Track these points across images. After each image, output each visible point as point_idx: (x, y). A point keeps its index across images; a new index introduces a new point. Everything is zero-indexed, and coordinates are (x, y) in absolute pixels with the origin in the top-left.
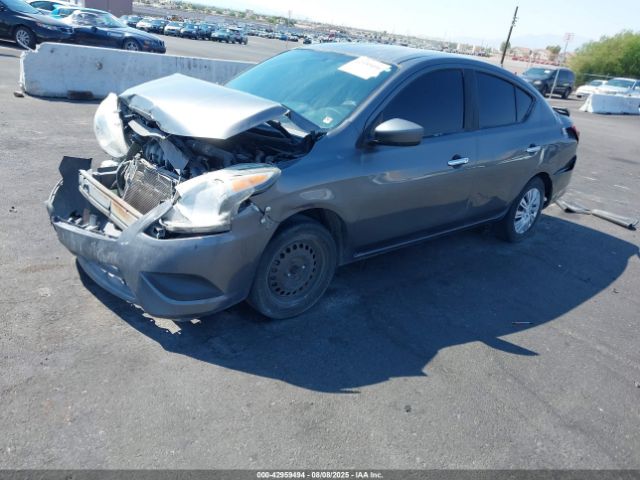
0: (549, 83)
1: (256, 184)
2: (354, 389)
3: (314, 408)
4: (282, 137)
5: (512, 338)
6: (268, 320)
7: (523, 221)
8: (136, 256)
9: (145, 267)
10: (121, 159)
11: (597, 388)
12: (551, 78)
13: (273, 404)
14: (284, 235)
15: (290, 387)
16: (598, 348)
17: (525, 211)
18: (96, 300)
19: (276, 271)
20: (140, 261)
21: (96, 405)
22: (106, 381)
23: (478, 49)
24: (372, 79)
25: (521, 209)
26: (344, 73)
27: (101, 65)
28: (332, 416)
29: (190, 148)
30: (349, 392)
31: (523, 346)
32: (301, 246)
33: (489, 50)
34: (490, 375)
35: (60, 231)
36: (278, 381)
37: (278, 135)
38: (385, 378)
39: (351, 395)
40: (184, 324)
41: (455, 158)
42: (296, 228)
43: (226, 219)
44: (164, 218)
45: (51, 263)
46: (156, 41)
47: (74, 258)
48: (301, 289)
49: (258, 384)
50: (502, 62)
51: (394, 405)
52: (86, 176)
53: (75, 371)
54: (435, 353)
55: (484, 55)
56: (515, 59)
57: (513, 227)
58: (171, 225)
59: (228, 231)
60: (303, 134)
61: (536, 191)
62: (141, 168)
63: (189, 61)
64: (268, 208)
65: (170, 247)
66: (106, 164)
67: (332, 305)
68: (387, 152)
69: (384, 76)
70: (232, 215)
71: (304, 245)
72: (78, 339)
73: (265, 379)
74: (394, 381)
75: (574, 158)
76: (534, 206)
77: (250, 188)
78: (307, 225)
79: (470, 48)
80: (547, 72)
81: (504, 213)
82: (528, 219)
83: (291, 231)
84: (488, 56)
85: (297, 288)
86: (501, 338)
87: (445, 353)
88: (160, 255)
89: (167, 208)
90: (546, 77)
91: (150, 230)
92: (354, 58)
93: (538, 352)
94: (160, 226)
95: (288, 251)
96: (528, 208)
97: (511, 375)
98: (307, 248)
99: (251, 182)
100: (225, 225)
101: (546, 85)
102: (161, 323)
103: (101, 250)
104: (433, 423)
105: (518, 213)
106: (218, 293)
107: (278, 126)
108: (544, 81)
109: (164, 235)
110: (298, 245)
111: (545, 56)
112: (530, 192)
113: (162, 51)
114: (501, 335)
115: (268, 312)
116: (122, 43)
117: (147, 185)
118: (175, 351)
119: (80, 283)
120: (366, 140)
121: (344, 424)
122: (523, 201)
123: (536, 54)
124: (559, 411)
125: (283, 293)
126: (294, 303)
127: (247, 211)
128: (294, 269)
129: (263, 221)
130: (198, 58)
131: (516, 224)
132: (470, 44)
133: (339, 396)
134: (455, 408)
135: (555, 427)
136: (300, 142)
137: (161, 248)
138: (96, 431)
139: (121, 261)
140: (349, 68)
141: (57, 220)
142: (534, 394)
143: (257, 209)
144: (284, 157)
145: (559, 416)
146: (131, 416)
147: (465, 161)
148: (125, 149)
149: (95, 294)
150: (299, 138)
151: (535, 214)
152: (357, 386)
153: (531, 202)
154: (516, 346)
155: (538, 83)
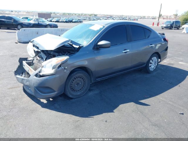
0: (172, 25)
1: (62, 61)
2: (92, 117)
3: (79, 122)
4: (72, 48)
5: (143, 101)
6: (72, 98)
7: (152, 67)
8: (33, 83)
9: (35, 85)
10: (34, 57)
11: (166, 114)
12: (173, 24)
13: (68, 121)
14: (72, 75)
15: (74, 116)
16: (170, 103)
17: (152, 64)
18: (26, 95)
19: (72, 84)
20: (34, 84)
21: (20, 122)
22: (25, 116)
23: (152, 17)
24: (97, 30)
25: (151, 63)
26: (90, 29)
27: (38, 33)
28: (84, 124)
29: (48, 53)
30: (90, 117)
31: (146, 103)
32: (79, 77)
33: (156, 17)
34: (133, 111)
35: (17, 78)
36: (71, 115)
37: (71, 48)
38: (102, 113)
39: (91, 118)
40: (48, 100)
41: (125, 50)
42: (76, 73)
43: (54, 71)
44: (40, 72)
45: (17, 86)
46: (55, 25)
47: (22, 85)
48: (81, 89)
49: (65, 115)
50: (158, 20)
51: (102, 120)
52: (24, 63)
53: (17, 114)
54: (118, 106)
55: (154, 19)
56: (164, 19)
57: (149, 69)
58: (41, 74)
59: (55, 74)
60: (77, 47)
61: (155, 58)
62: (37, 59)
63: (62, 29)
64: (66, 67)
65: (41, 80)
66: (30, 59)
67: (91, 94)
68: (102, 50)
69: (101, 29)
70: (56, 70)
71: (80, 77)
72: (19, 105)
73: (67, 114)
74: (104, 114)
75: (167, 47)
76: (156, 62)
77: (60, 62)
78: (80, 71)
79: (150, 17)
80: (172, 22)
81: (145, 65)
82: (154, 66)
83: (75, 73)
84: (155, 19)
85: (79, 89)
86: (139, 101)
87: (121, 106)
88: (38, 82)
89: (40, 69)
90: (171, 23)
91: (36, 75)
92: (94, 25)
93: (150, 105)
94: (38, 74)
95: (75, 79)
96: (153, 63)
97: (140, 111)
98: (81, 78)
99: (61, 61)
100: (55, 73)
101: (172, 26)
102: (42, 100)
103: (25, 82)
104: (113, 125)
105: (150, 64)
106: (54, 91)
107: (72, 45)
108: (171, 25)
109: (40, 76)
110: (78, 77)
111: (173, 17)
112: (153, 58)
113: (57, 27)
114: (140, 100)
115: (71, 96)
116: (46, 26)
117: (39, 64)
118: (44, 108)
119: (23, 91)
120: (95, 47)
121: (87, 126)
122: (151, 61)
123: (170, 17)
124: (152, 121)
125: (75, 91)
126: (79, 93)
127: (60, 68)
128: (78, 84)
129: (65, 71)
130: (64, 28)
131: (150, 68)
132: (150, 16)
133: (87, 118)
134: (120, 121)
135: (149, 125)
136: (76, 49)
137: (39, 80)
138: (20, 128)
139: (29, 84)
140: (92, 28)
141: (16, 75)
142: (145, 116)
143: (63, 68)
144: (72, 53)
145: (151, 122)
146: (29, 125)
147: (128, 51)
148: (34, 55)
149: (26, 94)
150: (76, 48)
151: (156, 65)
152: (93, 115)
153: (154, 61)
154: (144, 103)
155: (169, 25)
